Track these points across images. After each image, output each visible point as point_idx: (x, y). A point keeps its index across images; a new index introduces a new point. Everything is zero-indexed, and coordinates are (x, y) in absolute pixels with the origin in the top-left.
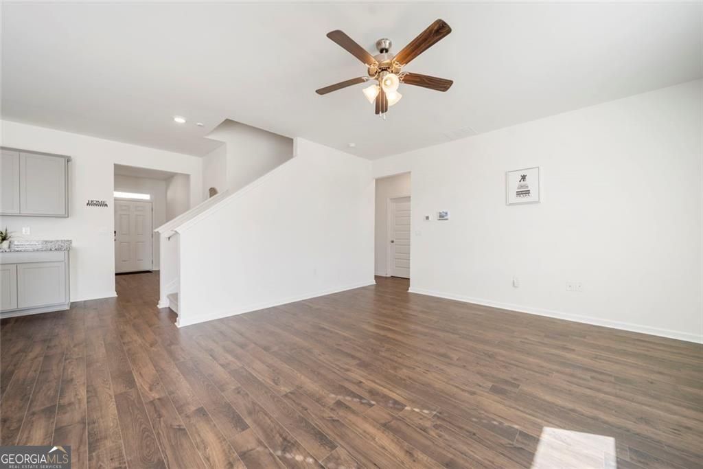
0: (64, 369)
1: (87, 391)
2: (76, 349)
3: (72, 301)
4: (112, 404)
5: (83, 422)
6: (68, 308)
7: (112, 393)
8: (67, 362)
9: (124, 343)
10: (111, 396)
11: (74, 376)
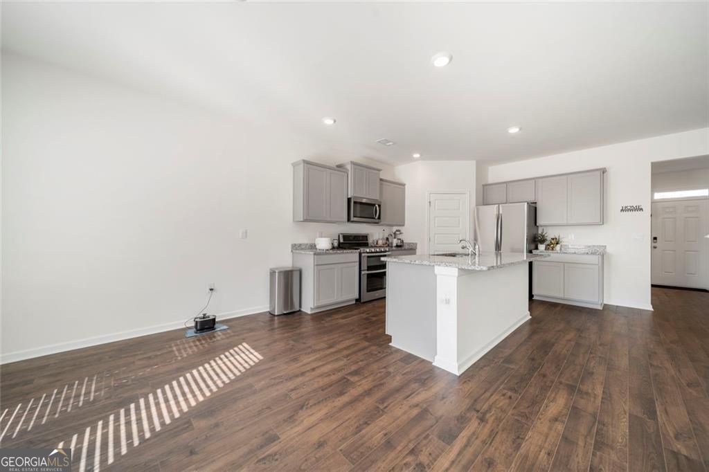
0: (588, 361)
1: (603, 392)
2: (601, 348)
3: (605, 302)
4: (625, 420)
5: (594, 415)
6: (601, 308)
7: (627, 408)
8: (592, 356)
9: (651, 365)
10: (625, 411)
11: (595, 370)
